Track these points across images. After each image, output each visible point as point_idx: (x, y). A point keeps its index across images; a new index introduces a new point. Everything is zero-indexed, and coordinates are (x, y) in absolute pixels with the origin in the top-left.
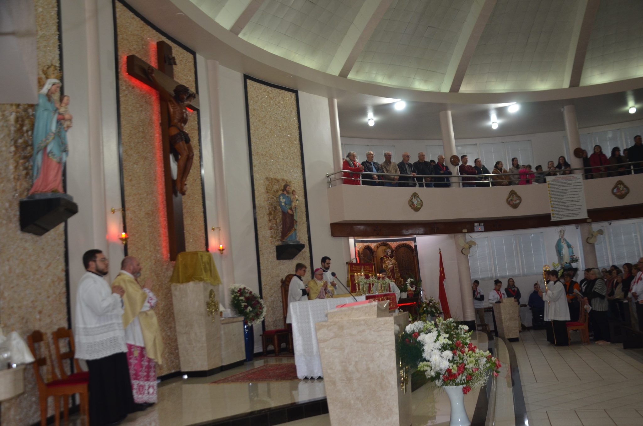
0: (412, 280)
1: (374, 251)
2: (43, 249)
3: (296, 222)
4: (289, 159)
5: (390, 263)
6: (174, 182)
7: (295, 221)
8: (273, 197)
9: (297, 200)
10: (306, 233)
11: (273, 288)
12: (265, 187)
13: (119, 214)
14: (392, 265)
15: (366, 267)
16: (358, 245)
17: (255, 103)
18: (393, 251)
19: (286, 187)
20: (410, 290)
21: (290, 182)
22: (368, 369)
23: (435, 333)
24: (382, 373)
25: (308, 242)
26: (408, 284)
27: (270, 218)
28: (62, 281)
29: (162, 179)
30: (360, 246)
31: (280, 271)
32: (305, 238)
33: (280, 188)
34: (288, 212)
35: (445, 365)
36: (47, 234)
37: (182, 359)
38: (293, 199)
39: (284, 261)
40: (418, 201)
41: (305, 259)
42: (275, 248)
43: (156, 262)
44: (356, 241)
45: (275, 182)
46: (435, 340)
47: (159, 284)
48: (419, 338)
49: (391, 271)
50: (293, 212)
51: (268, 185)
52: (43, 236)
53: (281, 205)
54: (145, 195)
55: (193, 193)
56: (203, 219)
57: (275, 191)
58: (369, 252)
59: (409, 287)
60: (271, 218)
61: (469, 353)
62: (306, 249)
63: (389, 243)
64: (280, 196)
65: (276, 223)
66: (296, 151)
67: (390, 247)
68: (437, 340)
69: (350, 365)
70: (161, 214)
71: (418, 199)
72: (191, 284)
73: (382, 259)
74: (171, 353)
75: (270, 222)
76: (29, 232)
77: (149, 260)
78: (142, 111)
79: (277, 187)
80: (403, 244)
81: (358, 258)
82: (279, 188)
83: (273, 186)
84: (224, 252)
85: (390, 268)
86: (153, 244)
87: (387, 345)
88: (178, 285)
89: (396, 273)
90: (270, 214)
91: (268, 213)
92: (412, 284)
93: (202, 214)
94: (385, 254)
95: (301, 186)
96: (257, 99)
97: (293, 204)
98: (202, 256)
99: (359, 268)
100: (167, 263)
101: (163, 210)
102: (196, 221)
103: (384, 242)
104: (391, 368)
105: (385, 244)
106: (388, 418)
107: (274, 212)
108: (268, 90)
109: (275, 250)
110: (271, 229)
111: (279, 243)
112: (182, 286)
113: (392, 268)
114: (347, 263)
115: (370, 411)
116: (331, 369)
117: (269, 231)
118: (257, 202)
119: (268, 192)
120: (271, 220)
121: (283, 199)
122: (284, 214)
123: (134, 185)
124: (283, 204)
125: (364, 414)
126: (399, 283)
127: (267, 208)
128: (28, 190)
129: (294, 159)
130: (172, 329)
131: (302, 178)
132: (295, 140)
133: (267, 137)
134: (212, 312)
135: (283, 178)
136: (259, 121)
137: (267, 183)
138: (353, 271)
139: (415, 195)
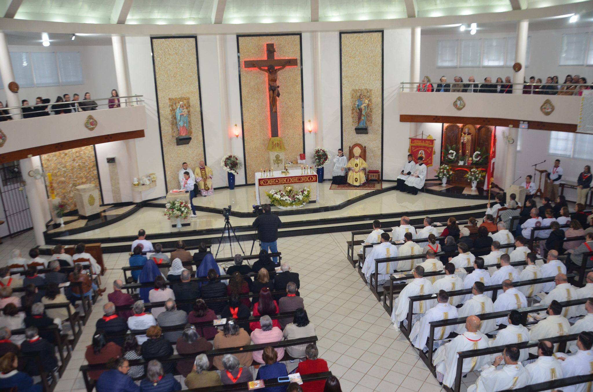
0: (479, 152)
2: (190, 147)
4: (372, 76)
7: (362, 115)
12: (351, 95)
17: (347, 47)
18: (476, 129)
19: (361, 95)
26: (474, 155)
27: (353, 112)
30: (447, 124)
31: (358, 140)
38: (365, 102)
39: (362, 135)
40: (460, 103)
41: (377, 134)
50: (362, 110)
53: (356, 106)
54: (258, 114)
56: (301, 117)
66: (378, 70)
71: (462, 102)
75: (353, 114)
77: (259, 140)
91: (352, 109)
92: (477, 156)
95: (380, 91)
96: (349, 44)
97: (363, 105)
102: (296, 119)
108: (359, 36)
113: (466, 142)
114: (410, 138)
117: (351, 119)
118: (343, 104)
119: (352, 98)
121: (357, 102)
127: (352, 106)
129: (376, 75)
131: (381, 87)
132: (378, 64)
133: (355, 66)
134: (278, 163)
135: (366, 88)
136: (350, 57)
137: (353, 92)
138: (414, 143)
139: (460, 99)
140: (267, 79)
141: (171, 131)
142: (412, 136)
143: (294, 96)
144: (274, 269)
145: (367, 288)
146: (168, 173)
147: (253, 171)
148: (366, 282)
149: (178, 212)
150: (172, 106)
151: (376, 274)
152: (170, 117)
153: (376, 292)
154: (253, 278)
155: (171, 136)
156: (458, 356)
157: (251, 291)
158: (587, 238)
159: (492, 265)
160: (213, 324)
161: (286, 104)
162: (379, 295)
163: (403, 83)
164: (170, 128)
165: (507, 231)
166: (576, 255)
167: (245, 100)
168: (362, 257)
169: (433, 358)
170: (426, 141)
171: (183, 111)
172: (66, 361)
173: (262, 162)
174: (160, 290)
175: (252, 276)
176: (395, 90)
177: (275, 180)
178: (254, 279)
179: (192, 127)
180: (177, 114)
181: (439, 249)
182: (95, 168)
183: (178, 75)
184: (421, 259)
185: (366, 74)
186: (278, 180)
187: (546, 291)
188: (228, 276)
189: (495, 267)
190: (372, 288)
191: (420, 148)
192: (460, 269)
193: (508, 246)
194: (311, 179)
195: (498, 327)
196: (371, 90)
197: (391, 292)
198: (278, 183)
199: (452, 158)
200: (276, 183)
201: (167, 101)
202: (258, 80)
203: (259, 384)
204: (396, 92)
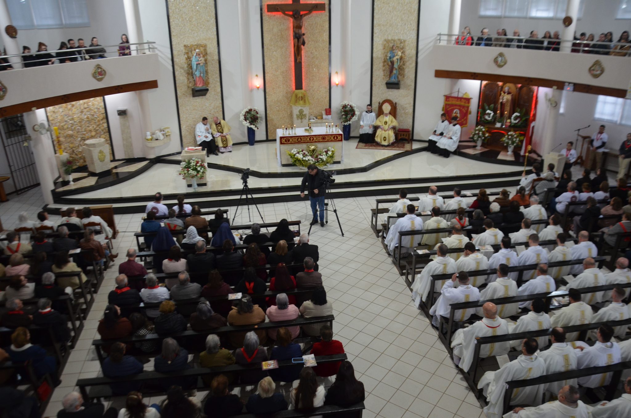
0: (518, 114)
2: (207, 99)
4: (407, 25)
7: (394, 69)
10: (414, 73)
12: (383, 46)
19: (393, 47)
26: (512, 117)
27: (384, 64)
31: (389, 96)
32: (412, 77)
39: (393, 90)
40: (502, 60)
41: (409, 89)
54: (281, 64)
58: (495, 86)
62: (412, 83)
66: (414, 18)
70: (293, 70)
71: (503, 58)
75: (384, 67)
77: (282, 92)
78: (280, 25)
84: (339, 85)
86: (285, 85)
91: (383, 61)
92: (516, 118)
94: (504, 91)
95: (414, 43)
97: (396, 58)
102: (322, 70)
110: (384, 71)
113: (505, 102)
114: (445, 96)
117: (382, 72)
118: (374, 55)
119: (384, 49)
121: (389, 54)
127: (383, 58)
129: (411, 24)
131: (416, 37)
132: (414, 11)
133: (389, 13)
134: (302, 119)
135: (399, 38)
136: (384, 3)
137: (385, 43)
138: (448, 101)
139: (501, 55)
140: (291, 25)
141: (186, 81)
142: (447, 93)
143: (320, 45)
144: (293, 240)
145: (390, 260)
146: (183, 127)
147: (275, 126)
148: (389, 255)
149: (194, 171)
150: (187, 53)
151: (399, 248)
152: (186, 66)
153: (398, 265)
154: (270, 248)
155: (186, 87)
156: (476, 342)
157: (268, 264)
158: (624, 217)
159: (521, 244)
160: (228, 299)
161: (311, 53)
162: (401, 268)
163: (440, 35)
164: (185, 78)
165: (540, 206)
166: (610, 235)
167: (267, 48)
168: (386, 228)
169: (452, 340)
170: (462, 100)
171: (200, 60)
172: (78, 331)
173: (285, 117)
174: (173, 261)
175: (270, 246)
176: (431, 42)
177: (297, 138)
178: (272, 249)
179: (210, 77)
180: (193, 63)
181: (467, 223)
182: (105, 121)
183: (194, 19)
184: (447, 233)
185: (401, 22)
186: (300, 138)
187: (573, 273)
188: (245, 245)
189: (523, 246)
190: (395, 260)
191: (455, 107)
192: (487, 246)
193: (539, 222)
194: (336, 138)
195: (520, 310)
196: (405, 41)
197: (413, 267)
198: (300, 141)
199: (489, 119)
200: (299, 141)
201: (183, 48)
202: (282, 26)
203: (273, 365)
204: (432, 44)
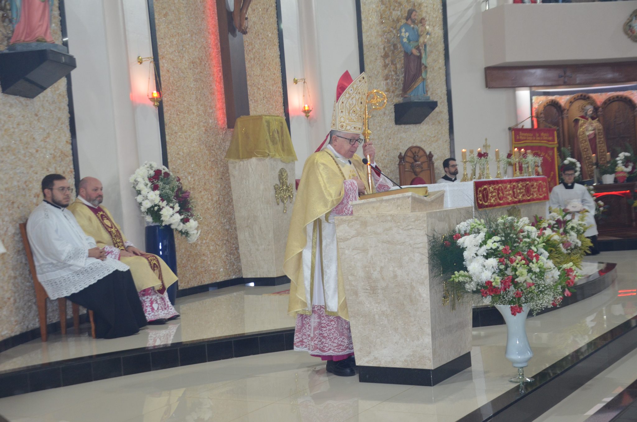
0: (627, 154)
1: (564, 110)
2: (36, 115)
3: (426, 67)
5: (590, 128)
6: (230, 15)
7: (423, 67)
8: (392, 29)
9: (428, 33)
10: (444, 83)
11: (388, 166)
12: (380, 15)
13: (149, 66)
14: (593, 130)
15: (542, 134)
16: (537, 99)
18: (599, 107)
19: (411, 13)
20: (622, 172)
21: (420, 5)
22: (395, 276)
23: (482, 235)
24: (411, 283)
25: (446, 97)
26: (620, 162)
27: (385, 63)
28: (67, 156)
29: (214, 11)
30: (540, 101)
31: (401, 142)
32: (441, 92)
33: (404, 16)
34: (412, 53)
35: (486, 276)
36: (41, 95)
37: (243, 261)
38: (422, 31)
39: (407, 126)
41: (439, 123)
42: (393, 107)
43: (206, 130)
44: (532, 94)
45: (395, 7)
46: (481, 243)
47: (212, 159)
48: (460, 241)
49: (590, 140)
50: (420, 52)
51: (384, 11)
52: (36, 99)
53: (403, 41)
54: (189, 35)
55: (263, 29)
56: (279, 68)
57: (395, 19)
58: (555, 110)
59: (620, 167)
60: (387, 62)
61: (521, 262)
62: (442, 107)
63: (592, 95)
64: (401, 28)
65: (395, 70)
67: (592, 102)
68: (484, 242)
69: (374, 271)
70: (214, 62)
72: (254, 160)
73: (576, 121)
74: (230, 254)
75: (386, 69)
76: (14, 94)
77: (196, 127)
79: (399, 13)
80: (617, 97)
81: (535, 120)
82: (402, 15)
83: (391, 13)
84: (311, 114)
85: (588, 136)
86: (202, 105)
87: (418, 248)
88: (237, 161)
89: (599, 143)
90: (386, 56)
91: (383, 54)
93: (278, 60)
94: (582, 114)
95: (438, 10)
97: (421, 40)
98: (268, 122)
99: (530, 136)
100: (224, 132)
101: (217, 56)
102: (269, 70)
103: (584, 94)
104: (422, 277)
105: (584, 97)
106: (418, 339)
107: (393, 52)
109: (393, 110)
110: (386, 79)
111: (399, 100)
112: (242, 163)
113: (592, 136)
114: (510, 129)
115: (398, 329)
116: (352, 275)
117: (383, 83)
118: (364, 38)
119: (382, 23)
120: (388, 64)
121: (405, 32)
122: (408, 55)
123: (171, 23)
124: (405, 40)
125: (390, 332)
126: (603, 159)
127: (382, 47)
128: (9, 38)
130: (232, 221)
137: (383, 7)
138: (519, 140)
139: (636, 14)
176: (468, 8)
177: (498, 187)
186: (501, 188)
194: (541, 190)
200: (500, 199)
204: (470, 12)
